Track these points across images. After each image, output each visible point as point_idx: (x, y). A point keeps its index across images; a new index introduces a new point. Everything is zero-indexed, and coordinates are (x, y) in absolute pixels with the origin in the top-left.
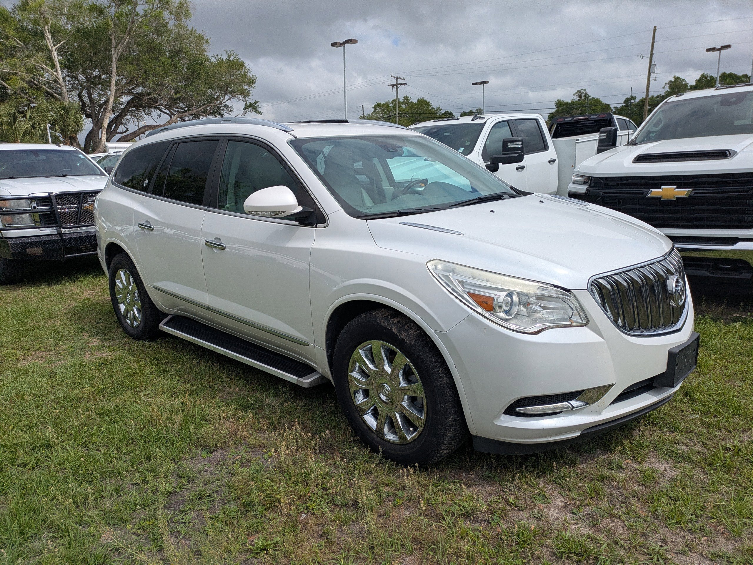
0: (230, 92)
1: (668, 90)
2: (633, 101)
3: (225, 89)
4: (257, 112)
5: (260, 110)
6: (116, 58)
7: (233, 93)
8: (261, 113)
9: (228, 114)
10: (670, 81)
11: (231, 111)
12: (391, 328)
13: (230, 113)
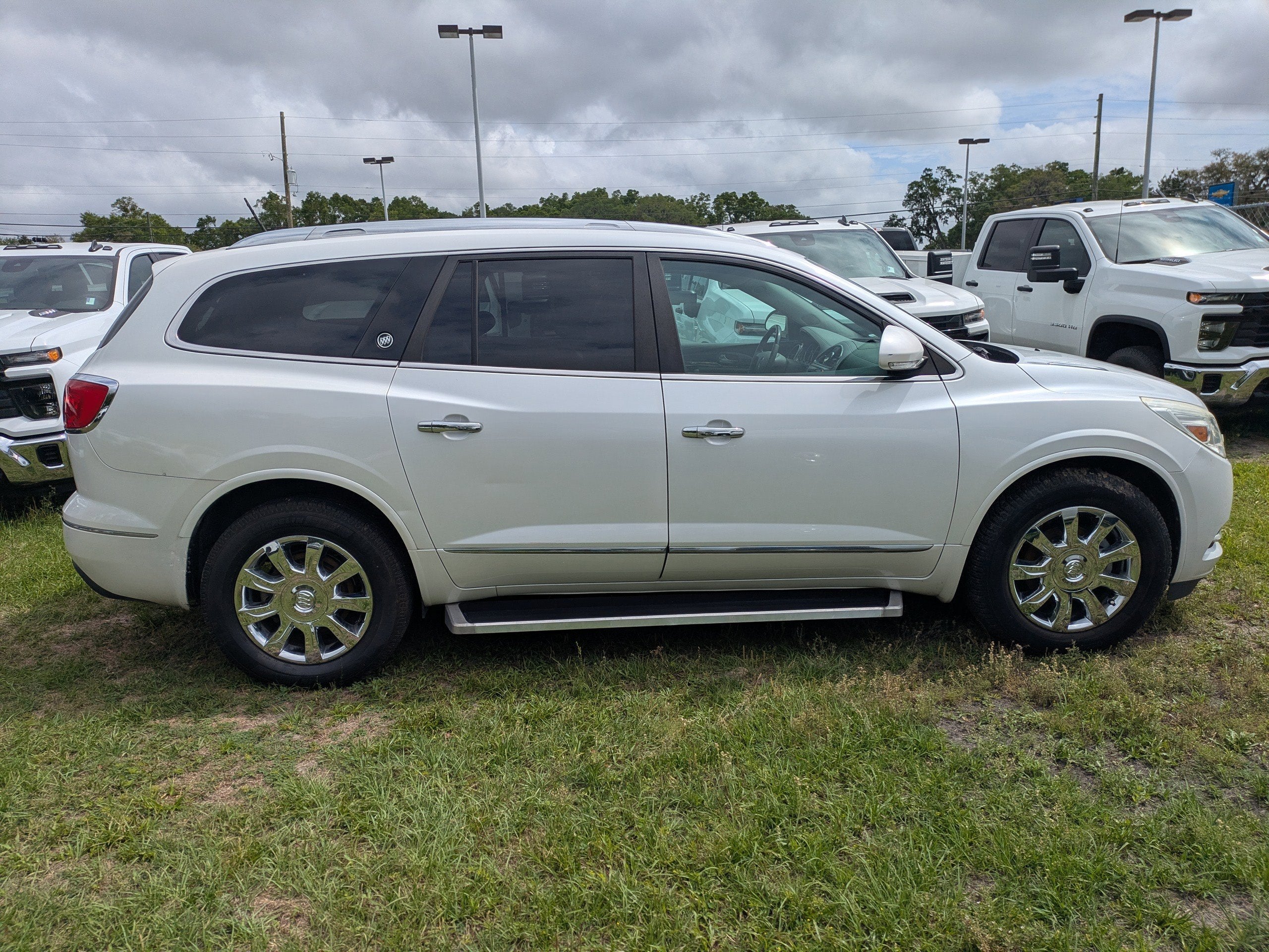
1: (264, 211)
2: (211, 225)
10: (264, 198)
12: (1104, 485)
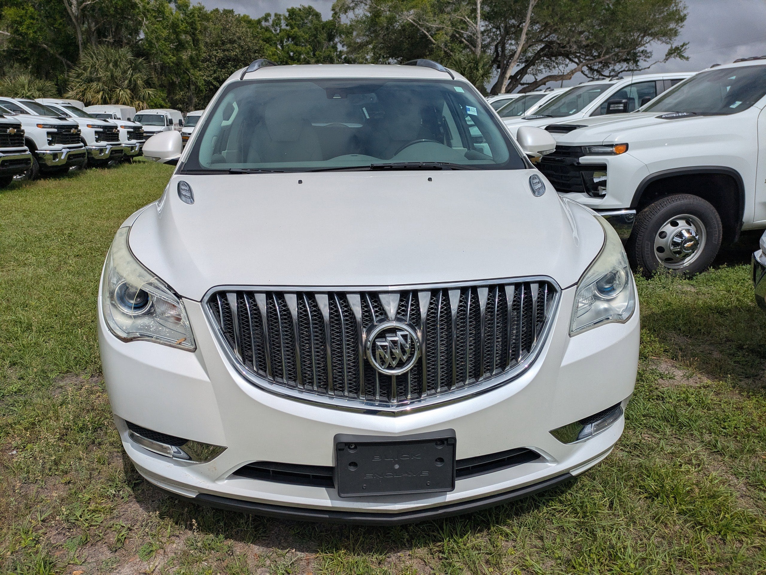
0: (651, 35)
3: (646, 32)
4: (681, 57)
5: (685, 55)
6: (532, 5)
7: (654, 35)
8: (687, 59)
9: (645, 61)
11: (649, 57)
13: (648, 59)
